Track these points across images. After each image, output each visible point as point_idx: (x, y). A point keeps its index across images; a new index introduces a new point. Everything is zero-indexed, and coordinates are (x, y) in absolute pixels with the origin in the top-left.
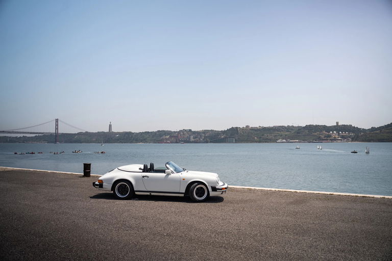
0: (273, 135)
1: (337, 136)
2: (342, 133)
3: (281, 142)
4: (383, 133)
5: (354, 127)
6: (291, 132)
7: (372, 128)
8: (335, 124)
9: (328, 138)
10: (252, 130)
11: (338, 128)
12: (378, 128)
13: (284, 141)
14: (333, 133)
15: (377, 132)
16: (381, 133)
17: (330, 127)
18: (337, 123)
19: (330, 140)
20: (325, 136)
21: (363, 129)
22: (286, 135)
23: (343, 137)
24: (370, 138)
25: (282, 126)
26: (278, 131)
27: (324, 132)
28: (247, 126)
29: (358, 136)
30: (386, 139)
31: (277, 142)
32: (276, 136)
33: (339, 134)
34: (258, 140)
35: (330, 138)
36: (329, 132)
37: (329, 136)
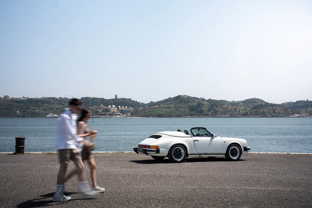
0: (41, 108)
1: (116, 111)
2: (121, 107)
3: (51, 117)
4: (161, 108)
5: (134, 101)
6: (63, 105)
7: (151, 102)
8: (114, 98)
9: (107, 113)
10: (13, 101)
11: (117, 102)
12: (156, 102)
13: (56, 115)
14: (111, 107)
15: (156, 106)
16: (160, 108)
17: (109, 100)
18: (116, 96)
19: (109, 115)
20: (103, 111)
21: (142, 103)
22: (58, 109)
23: (122, 112)
24: (149, 113)
25: (53, 98)
26: (47, 104)
27: (102, 106)
28: (6, 97)
29: (137, 111)
30: (165, 114)
31: (46, 117)
32: (45, 109)
33: (118, 108)
34: (21, 114)
35: (109, 113)
36: (107, 106)
37: (108, 110)
